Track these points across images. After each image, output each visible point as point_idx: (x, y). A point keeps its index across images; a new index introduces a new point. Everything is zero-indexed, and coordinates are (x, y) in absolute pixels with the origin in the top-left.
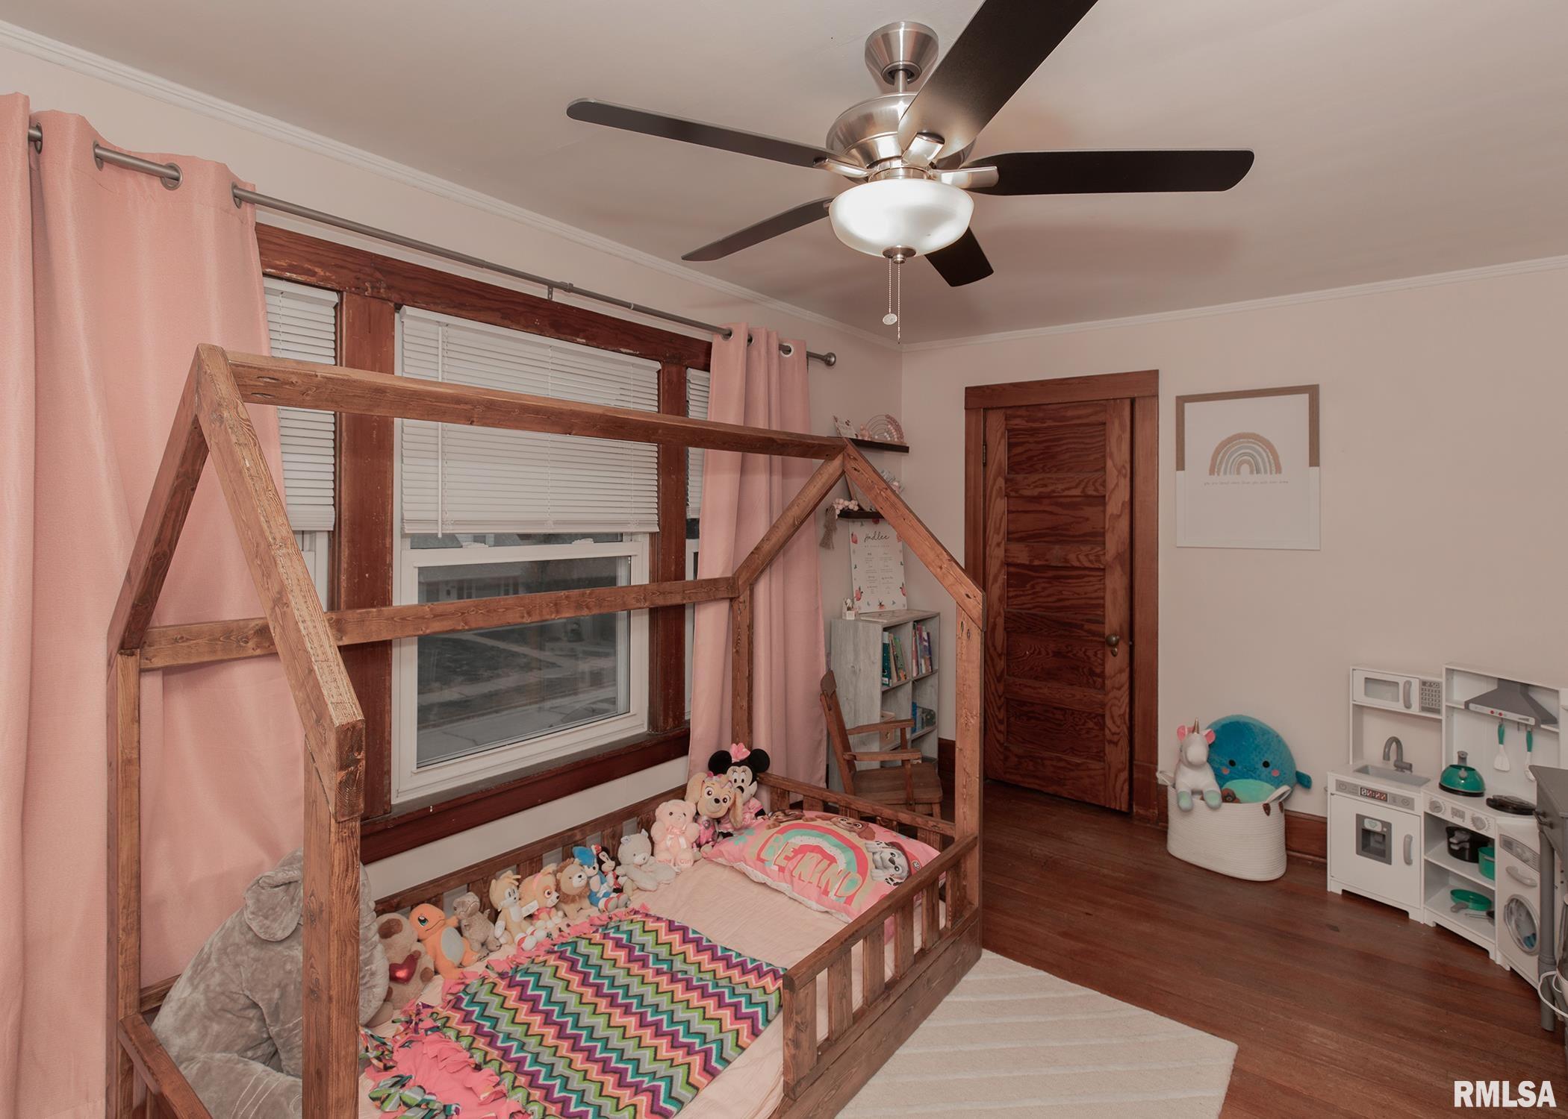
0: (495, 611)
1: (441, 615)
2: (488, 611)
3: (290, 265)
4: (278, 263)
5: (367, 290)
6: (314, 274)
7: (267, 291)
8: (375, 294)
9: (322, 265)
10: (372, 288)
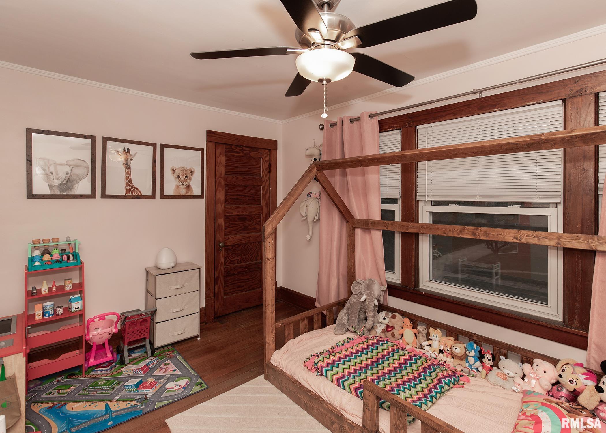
0: (433, 229)
1: (414, 227)
2: (430, 229)
3: (389, 127)
4: (386, 127)
5: (407, 125)
6: (394, 127)
7: (380, 137)
8: (409, 126)
9: (395, 124)
10: (408, 124)
